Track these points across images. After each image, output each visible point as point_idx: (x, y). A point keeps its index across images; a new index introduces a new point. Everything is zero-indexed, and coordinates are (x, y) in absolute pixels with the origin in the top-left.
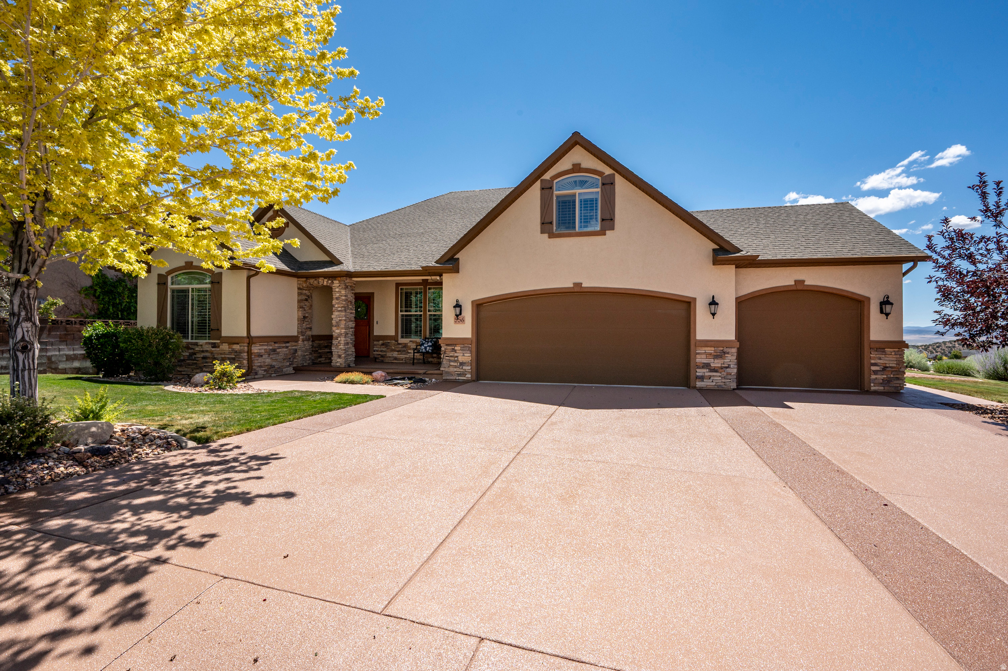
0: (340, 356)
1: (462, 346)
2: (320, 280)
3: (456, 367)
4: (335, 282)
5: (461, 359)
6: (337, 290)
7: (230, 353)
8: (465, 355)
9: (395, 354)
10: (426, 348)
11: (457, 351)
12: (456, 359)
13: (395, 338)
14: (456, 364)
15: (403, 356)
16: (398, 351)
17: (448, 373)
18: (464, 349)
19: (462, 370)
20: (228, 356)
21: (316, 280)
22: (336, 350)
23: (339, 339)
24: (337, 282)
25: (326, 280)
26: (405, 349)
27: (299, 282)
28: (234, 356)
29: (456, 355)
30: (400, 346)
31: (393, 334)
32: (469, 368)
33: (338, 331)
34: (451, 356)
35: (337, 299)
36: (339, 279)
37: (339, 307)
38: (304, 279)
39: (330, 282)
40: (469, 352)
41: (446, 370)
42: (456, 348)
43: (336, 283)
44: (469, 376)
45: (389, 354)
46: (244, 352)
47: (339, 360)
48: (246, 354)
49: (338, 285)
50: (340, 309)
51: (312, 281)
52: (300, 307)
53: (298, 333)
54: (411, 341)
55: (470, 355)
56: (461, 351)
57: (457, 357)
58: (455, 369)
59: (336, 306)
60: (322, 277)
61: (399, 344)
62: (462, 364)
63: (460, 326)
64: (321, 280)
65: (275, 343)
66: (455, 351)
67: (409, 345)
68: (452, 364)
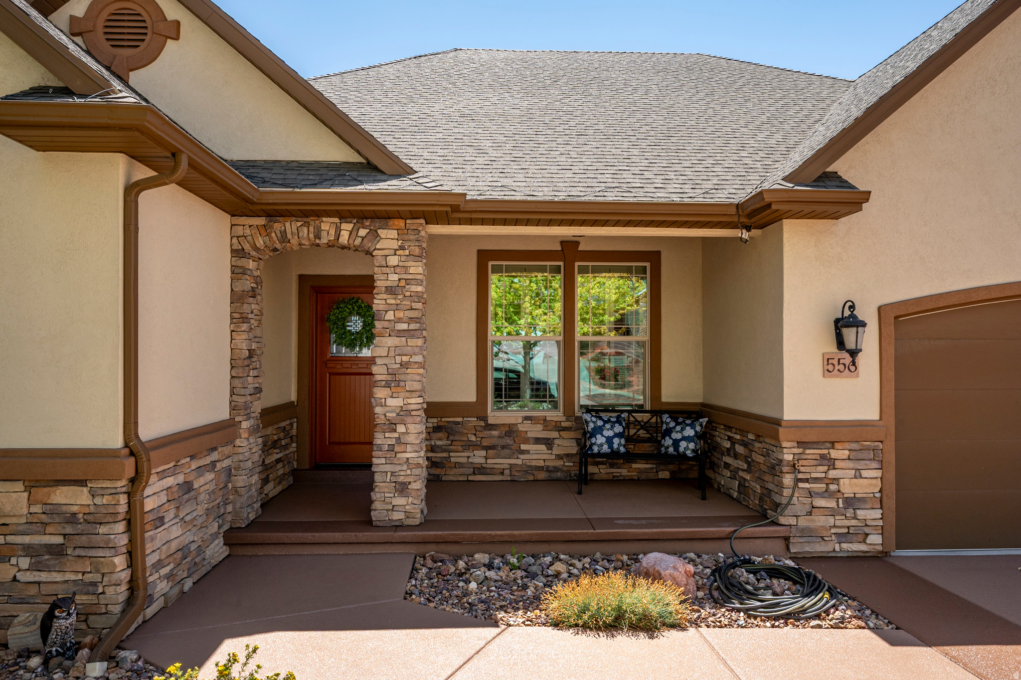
0: (402, 488)
1: (855, 446)
2: (325, 227)
3: (833, 513)
4: (382, 233)
5: (849, 487)
6: (393, 261)
7: (36, 525)
8: (865, 473)
9: (478, 457)
10: (676, 443)
11: (838, 464)
12: (833, 487)
13: (477, 409)
14: (832, 504)
15: (503, 462)
16: (487, 448)
17: (808, 533)
18: (860, 455)
19: (853, 522)
20: (27, 539)
21: (306, 224)
22: (388, 468)
23: (401, 429)
24: (393, 234)
25: (347, 227)
26: (509, 441)
27: (239, 231)
28: (59, 540)
29: (832, 474)
30: (495, 433)
31: (472, 398)
32: (877, 514)
33: (395, 403)
34: (816, 480)
35: (390, 290)
36: (401, 223)
37: (400, 320)
38: (261, 221)
39: (363, 232)
40: (875, 465)
41: (803, 522)
42: (834, 454)
43: (388, 238)
44: (875, 539)
45: (459, 457)
46: (112, 517)
47: (400, 501)
48: (121, 527)
49: (395, 245)
50: (404, 326)
51: (291, 226)
52: (238, 318)
53: (233, 408)
54: (526, 418)
55: (878, 473)
56: (850, 464)
57: (836, 480)
58: (831, 521)
59: (390, 315)
60: (328, 214)
61: (490, 427)
62: (852, 503)
63: (842, 384)
64: (327, 225)
65: (192, 457)
66: (831, 463)
67: (521, 428)
68: (820, 502)
